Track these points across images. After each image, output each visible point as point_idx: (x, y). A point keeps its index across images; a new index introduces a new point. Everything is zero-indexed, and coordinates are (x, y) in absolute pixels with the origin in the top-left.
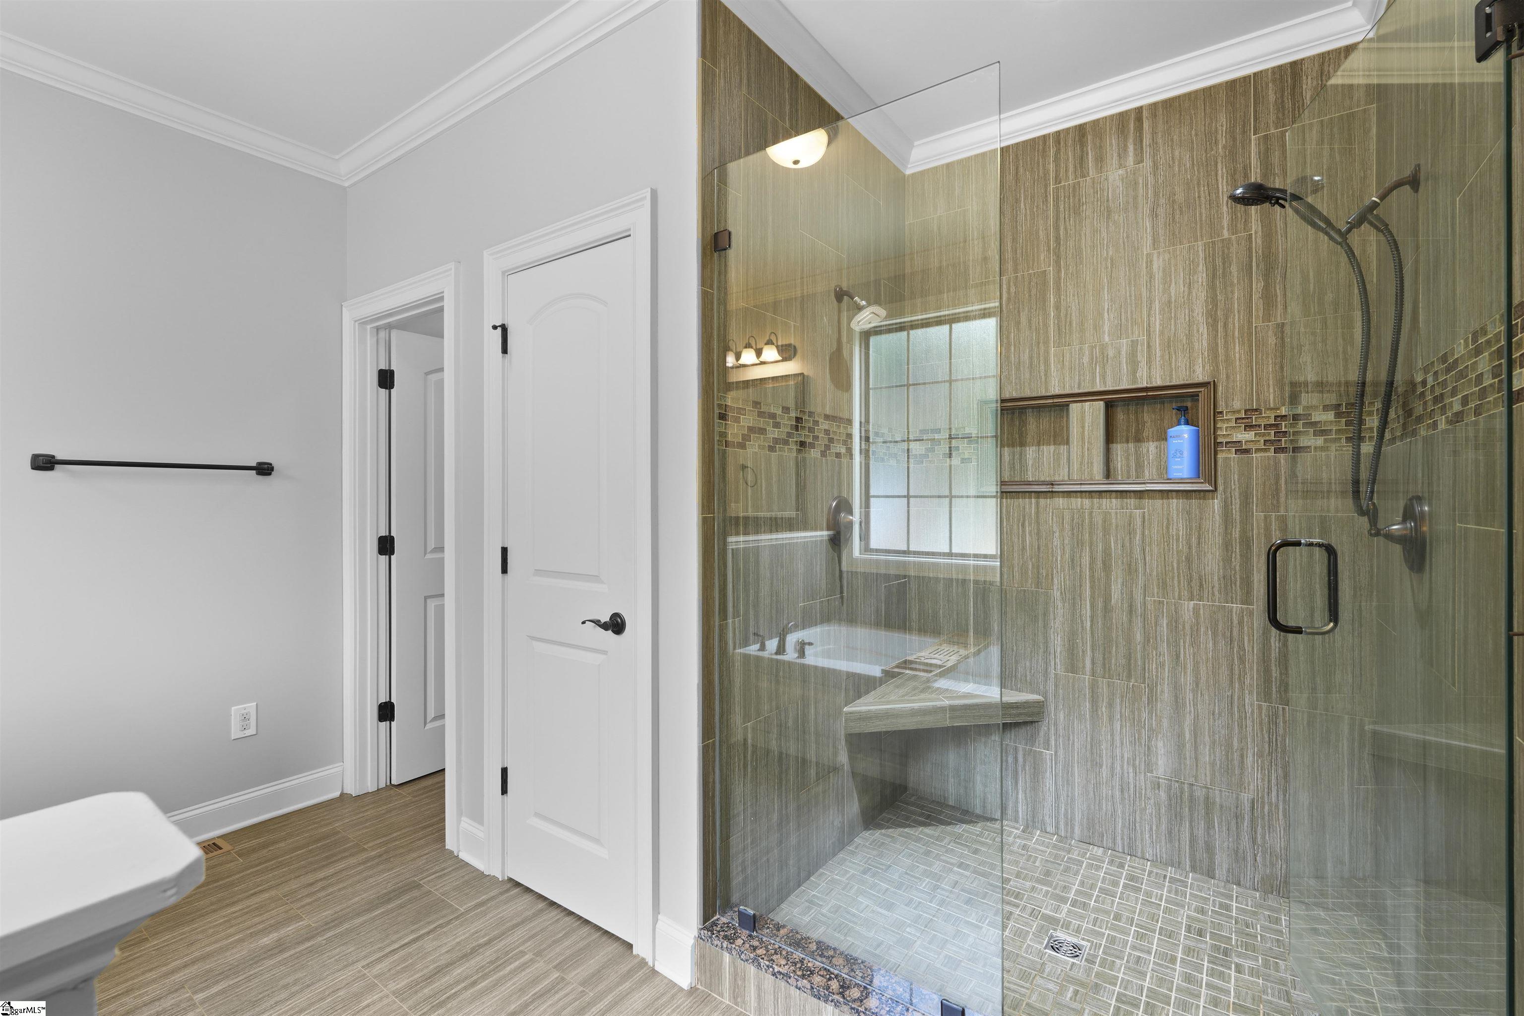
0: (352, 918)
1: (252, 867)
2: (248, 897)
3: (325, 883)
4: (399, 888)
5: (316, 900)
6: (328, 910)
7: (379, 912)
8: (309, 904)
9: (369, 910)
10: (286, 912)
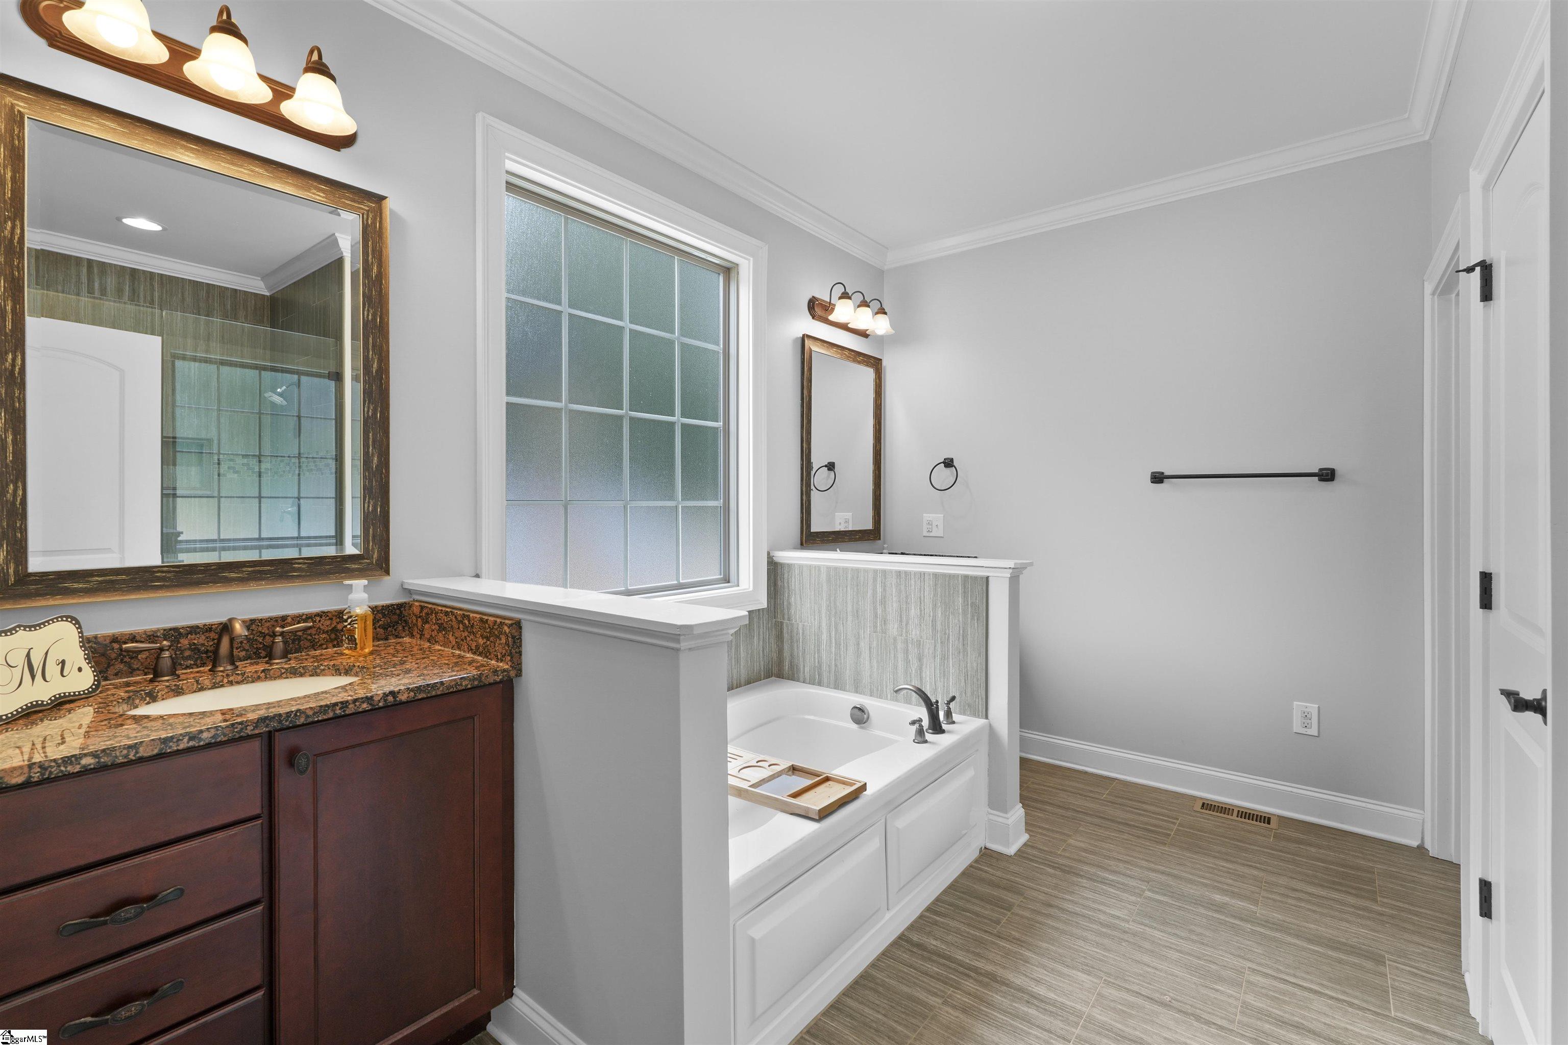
0: (1290, 934)
1: (1272, 849)
2: (1243, 865)
3: (1306, 897)
4: (1360, 949)
5: (1281, 902)
6: (1281, 915)
7: (1316, 949)
8: (1274, 900)
9: (1310, 941)
10: (1253, 892)
